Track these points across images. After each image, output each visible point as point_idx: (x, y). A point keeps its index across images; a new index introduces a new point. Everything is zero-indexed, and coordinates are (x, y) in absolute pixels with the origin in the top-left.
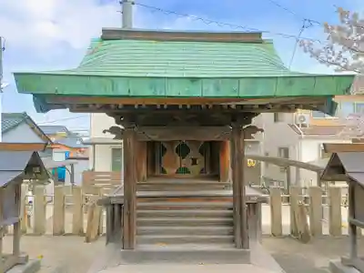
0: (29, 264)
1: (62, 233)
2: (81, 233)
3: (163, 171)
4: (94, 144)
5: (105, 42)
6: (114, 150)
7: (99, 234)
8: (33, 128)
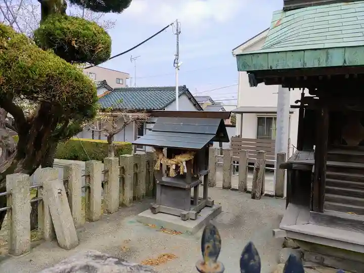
0: (214, 207)
1: (229, 188)
2: (246, 190)
3: (344, 142)
4: (242, 113)
5: (289, 13)
6: (259, 119)
7: (262, 193)
8: (190, 99)
